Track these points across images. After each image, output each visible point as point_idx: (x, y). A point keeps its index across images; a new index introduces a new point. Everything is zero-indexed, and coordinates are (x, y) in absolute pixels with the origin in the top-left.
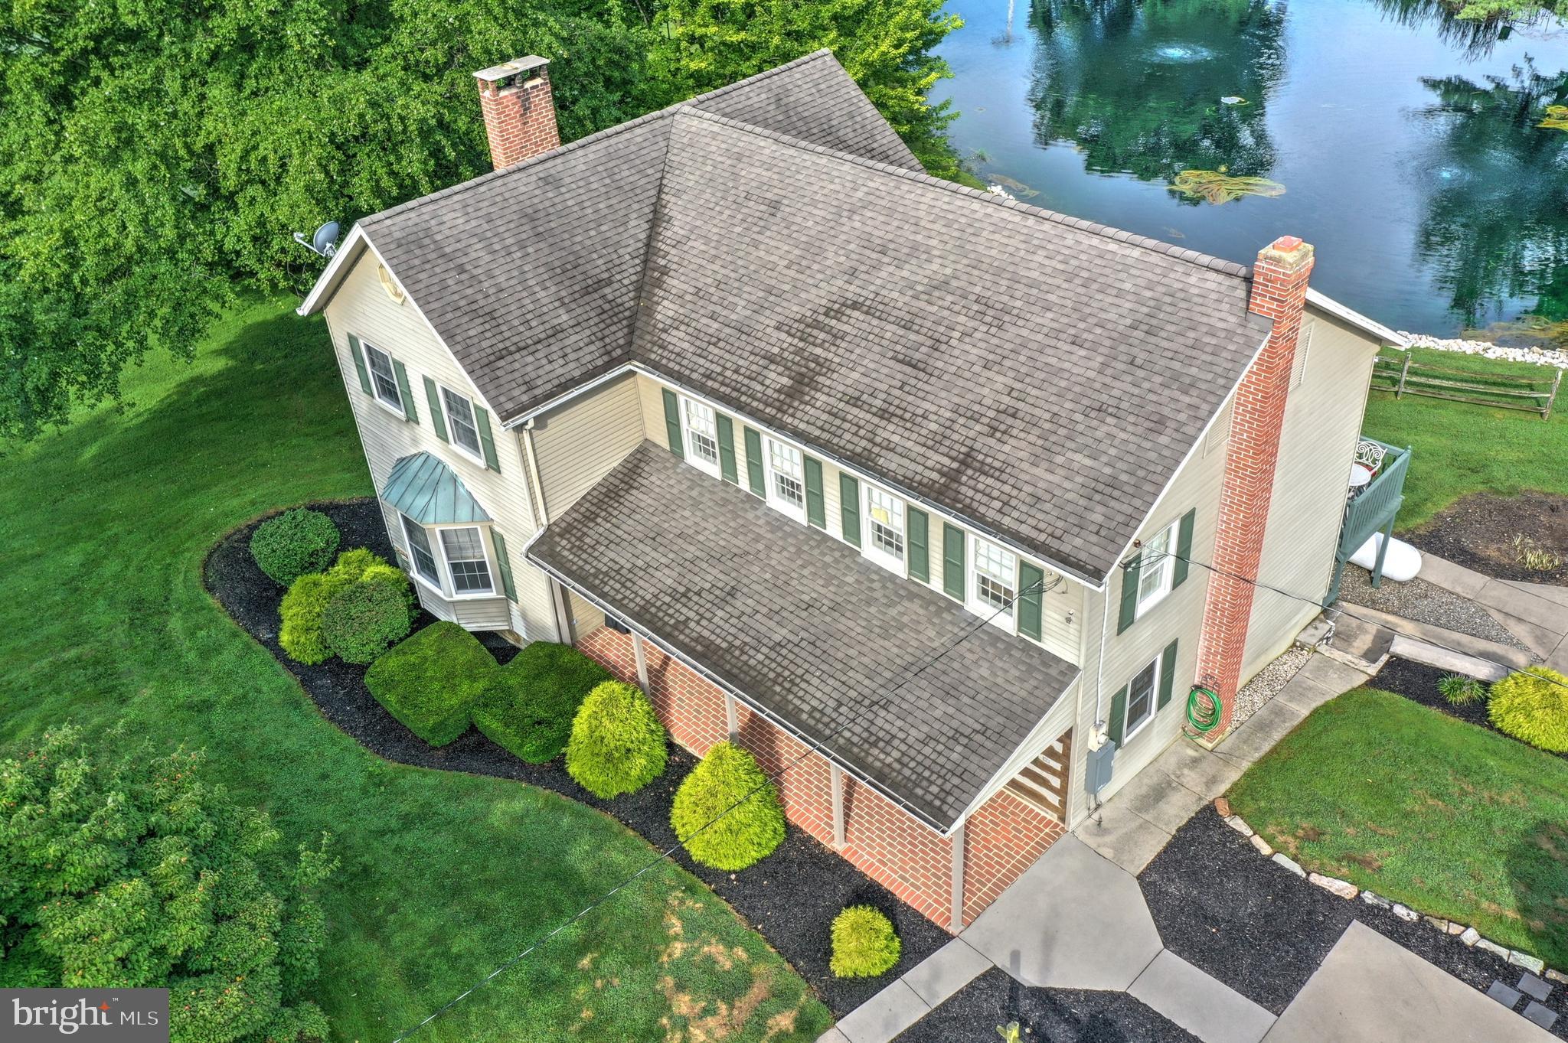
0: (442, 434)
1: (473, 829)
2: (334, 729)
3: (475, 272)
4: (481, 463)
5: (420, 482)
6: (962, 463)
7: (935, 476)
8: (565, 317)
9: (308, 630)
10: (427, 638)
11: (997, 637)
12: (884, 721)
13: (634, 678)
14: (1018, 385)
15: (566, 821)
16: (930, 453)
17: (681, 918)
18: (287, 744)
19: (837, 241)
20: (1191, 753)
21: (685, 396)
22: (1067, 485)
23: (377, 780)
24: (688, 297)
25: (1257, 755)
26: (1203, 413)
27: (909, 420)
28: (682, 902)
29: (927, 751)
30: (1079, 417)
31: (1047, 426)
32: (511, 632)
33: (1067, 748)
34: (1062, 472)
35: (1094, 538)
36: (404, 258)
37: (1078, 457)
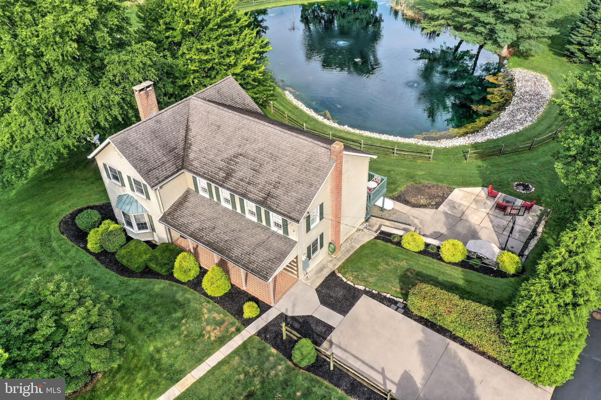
0: (133, 190)
1: (151, 292)
2: (108, 270)
3: (141, 149)
4: (145, 197)
5: (127, 202)
6: (268, 195)
7: (261, 199)
8: (165, 159)
9: (96, 244)
10: (132, 244)
11: (278, 236)
12: (253, 258)
13: (189, 251)
14: (280, 176)
15: (175, 288)
16: (260, 193)
17: (207, 309)
18: (95, 275)
19: (236, 137)
20: (330, 259)
21: (198, 178)
22: (291, 200)
23: (122, 283)
24: (198, 152)
25: (346, 258)
26: (321, 182)
27: (255, 185)
28: (206, 305)
29: (263, 264)
30: (294, 184)
31: (287, 186)
32: (154, 240)
33: (297, 260)
34: (290, 197)
35: (297, 213)
36: (121, 147)
37: (294, 193)
